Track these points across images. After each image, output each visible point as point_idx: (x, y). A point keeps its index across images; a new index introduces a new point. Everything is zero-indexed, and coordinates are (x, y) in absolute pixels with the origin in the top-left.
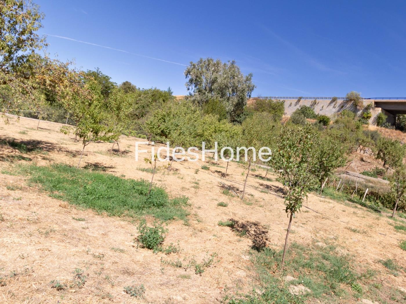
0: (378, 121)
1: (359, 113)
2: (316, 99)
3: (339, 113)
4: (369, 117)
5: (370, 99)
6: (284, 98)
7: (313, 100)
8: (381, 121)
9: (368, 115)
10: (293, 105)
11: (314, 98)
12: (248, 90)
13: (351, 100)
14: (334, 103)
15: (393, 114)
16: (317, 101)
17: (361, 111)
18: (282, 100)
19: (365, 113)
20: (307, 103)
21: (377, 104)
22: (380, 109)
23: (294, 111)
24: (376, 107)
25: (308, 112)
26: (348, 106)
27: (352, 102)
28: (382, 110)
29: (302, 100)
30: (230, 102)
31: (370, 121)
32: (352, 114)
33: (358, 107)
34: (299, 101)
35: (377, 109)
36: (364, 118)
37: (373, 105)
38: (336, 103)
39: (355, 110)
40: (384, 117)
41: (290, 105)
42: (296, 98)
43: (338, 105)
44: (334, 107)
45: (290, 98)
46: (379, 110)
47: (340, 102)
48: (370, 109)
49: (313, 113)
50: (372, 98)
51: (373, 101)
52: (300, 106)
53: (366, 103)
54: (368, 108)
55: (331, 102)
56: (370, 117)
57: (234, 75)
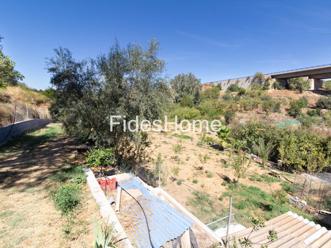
0: (275, 86)
1: (263, 83)
2: (238, 79)
3: (252, 85)
4: (269, 85)
5: (268, 74)
6: (221, 81)
8: (276, 86)
9: (268, 84)
10: (226, 84)
12: (200, 87)
13: (257, 77)
14: (248, 80)
15: (285, 80)
16: (239, 80)
17: (264, 82)
18: (219, 82)
19: (267, 83)
20: (234, 83)
21: (273, 77)
22: (275, 79)
23: (227, 87)
25: (235, 87)
26: (256, 80)
27: (258, 78)
28: (276, 80)
29: (231, 81)
30: (192, 94)
31: (270, 87)
32: (259, 85)
33: (262, 80)
34: (229, 82)
35: (273, 79)
36: (266, 85)
37: (270, 78)
38: (250, 79)
39: (261, 83)
40: (278, 83)
41: (225, 85)
42: (227, 80)
43: (250, 81)
44: (249, 82)
45: (224, 81)
46: (274, 80)
47: (251, 79)
48: (269, 80)
49: (238, 87)
50: (269, 74)
51: (270, 76)
52: (230, 84)
53: (266, 77)
54: (268, 80)
55: (247, 80)
56: (270, 84)
57: (192, 82)
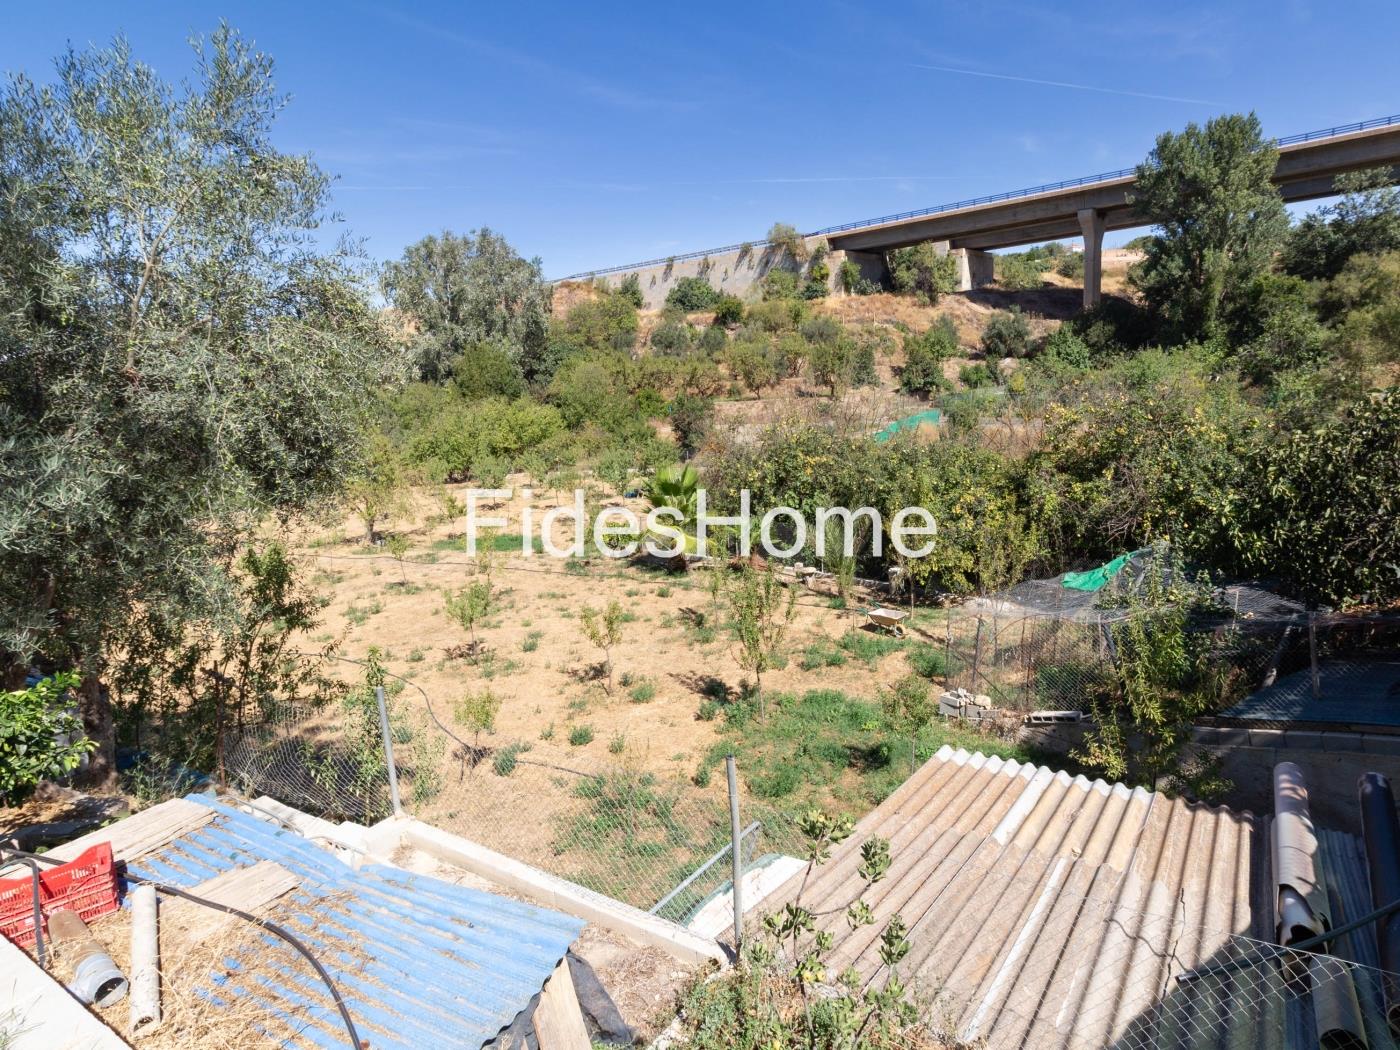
0: (846, 282)
1: (804, 270)
2: (705, 254)
3: (764, 279)
4: (824, 277)
5: (817, 233)
6: (633, 266)
7: (701, 258)
8: (850, 279)
9: (823, 272)
10: (659, 281)
11: (701, 254)
12: (543, 299)
13: (779, 245)
14: (747, 259)
15: (878, 253)
16: (711, 258)
17: (807, 265)
18: (630, 272)
19: (816, 268)
20: (688, 270)
21: (835, 243)
22: (843, 252)
23: (666, 294)
24: (835, 248)
25: (697, 292)
26: (778, 259)
27: (784, 247)
28: (847, 254)
29: (677, 264)
30: (511, 334)
31: (830, 283)
32: (789, 277)
33: (798, 258)
34: (670, 267)
35: (836, 253)
36: (815, 279)
37: (827, 247)
38: (752, 256)
39: (795, 268)
40: (855, 269)
41: (653, 282)
42: (662, 261)
43: (756, 261)
44: (750, 268)
45: (648, 263)
46: (841, 256)
47: (758, 251)
48: (822, 257)
49: (709, 290)
50: (822, 232)
51: (823, 238)
52: (676, 280)
53: (811, 245)
54: (817, 257)
55: (742, 257)
56: (827, 275)
57: (500, 275)
